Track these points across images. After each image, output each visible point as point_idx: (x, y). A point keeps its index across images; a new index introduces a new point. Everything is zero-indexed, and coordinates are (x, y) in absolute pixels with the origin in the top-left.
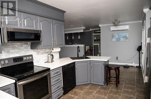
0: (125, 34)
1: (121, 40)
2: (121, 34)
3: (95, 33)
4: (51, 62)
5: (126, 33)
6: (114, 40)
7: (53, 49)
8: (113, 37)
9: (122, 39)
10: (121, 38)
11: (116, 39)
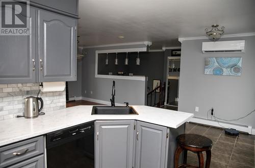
0: (233, 61)
1: (224, 74)
2: (225, 60)
3: (173, 55)
4: (34, 117)
5: (238, 59)
6: (208, 71)
7: (42, 85)
8: (206, 65)
9: (226, 71)
10: (224, 70)
11: (214, 70)
